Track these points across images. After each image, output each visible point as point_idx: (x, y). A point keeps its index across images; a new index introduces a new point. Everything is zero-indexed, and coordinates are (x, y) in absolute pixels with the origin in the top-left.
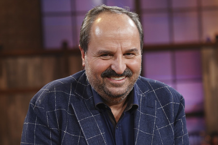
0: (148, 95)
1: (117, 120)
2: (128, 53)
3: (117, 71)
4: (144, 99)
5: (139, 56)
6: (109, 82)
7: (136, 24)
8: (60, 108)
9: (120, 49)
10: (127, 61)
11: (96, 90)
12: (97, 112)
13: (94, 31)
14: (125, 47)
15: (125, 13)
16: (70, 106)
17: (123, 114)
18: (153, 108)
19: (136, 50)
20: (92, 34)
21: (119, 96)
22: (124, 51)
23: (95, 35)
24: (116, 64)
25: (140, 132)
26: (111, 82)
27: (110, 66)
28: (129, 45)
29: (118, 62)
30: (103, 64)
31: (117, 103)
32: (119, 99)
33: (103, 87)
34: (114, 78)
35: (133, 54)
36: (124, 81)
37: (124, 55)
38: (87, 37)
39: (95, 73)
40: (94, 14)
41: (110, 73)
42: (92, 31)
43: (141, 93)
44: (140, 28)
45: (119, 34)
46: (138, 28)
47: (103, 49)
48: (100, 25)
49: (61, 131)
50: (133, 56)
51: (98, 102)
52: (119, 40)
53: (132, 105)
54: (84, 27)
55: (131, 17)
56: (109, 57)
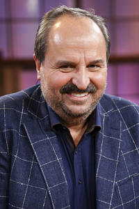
0: (112, 114)
1: (76, 144)
2: (92, 65)
3: (79, 86)
4: (107, 119)
5: (105, 69)
6: (69, 98)
7: (102, 30)
8: (10, 128)
9: (83, 60)
10: (91, 75)
11: (53, 109)
12: (53, 133)
13: (52, 38)
14: (89, 57)
15: (89, 16)
16: (22, 126)
17: (83, 137)
18: (118, 129)
19: (101, 61)
20: (50, 40)
21: (80, 115)
22: (88, 62)
23: (53, 42)
24: (78, 77)
25: (102, 157)
26: (71, 98)
27: (71, 80)
28: (94, 55)
29: (81, 75)
30: (63, 77)
31: (77, 124)
32: (79, 119)
33: (61, 105)
34: (75, 95)
35: (98, 66)
36: (86, 98)
37: (87, 67)
38: (43, 45)
39: (53, 88)
40: (53, 17)
41: (71, 89)
42: (50, 37)
43: (103, 112)
44: (107, 35)
45: (83, 42)
46: (104, 35)
47: (62, 59)
48: (60, 30)
49: (11, 156)
50: (98, 68)
51: (55, 122)
52: (82, 48)
53: (94, 126)
54: (40, 32)
55: (96, 22)
56: (70, 69)
